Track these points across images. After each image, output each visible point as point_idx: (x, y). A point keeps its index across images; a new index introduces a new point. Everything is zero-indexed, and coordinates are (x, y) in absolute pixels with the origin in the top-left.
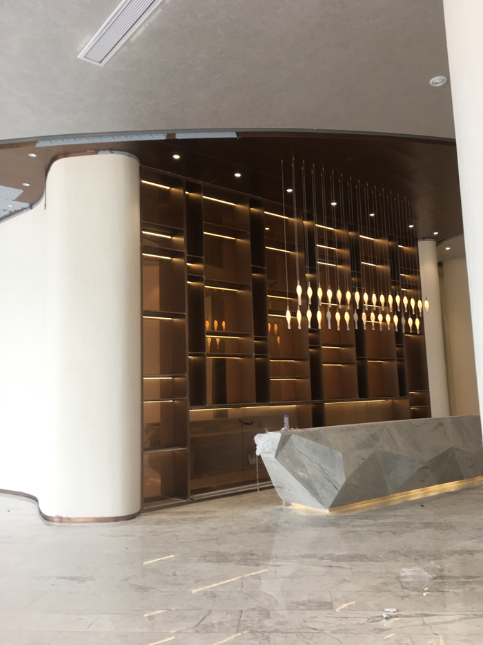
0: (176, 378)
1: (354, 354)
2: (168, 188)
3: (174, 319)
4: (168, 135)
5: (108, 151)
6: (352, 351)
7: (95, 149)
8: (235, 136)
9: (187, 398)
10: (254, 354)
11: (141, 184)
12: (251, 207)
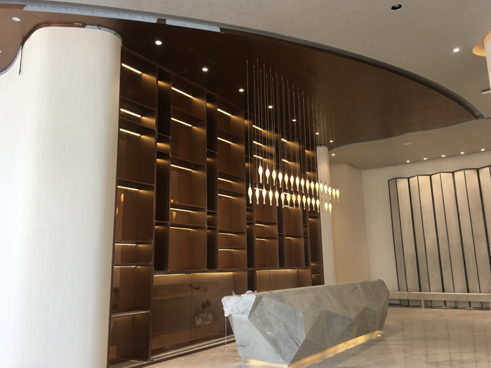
0: (139, 245)
1: (277, 231)
2: (140, 73)
3: (141, 191)
4: (159, 20)
5: (96, 27)
6: (275, 228)
7: (83, 22)
8: (219, 31)
9: (152, 263)
10: (207, 226)
11: (122, 67)
12: (208, 102)
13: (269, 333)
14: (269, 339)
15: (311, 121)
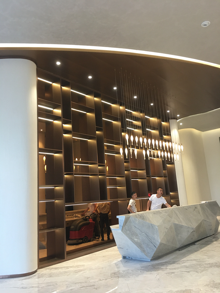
0: (56, 188)
1: (145, 174)
2: (51, 83)
3: (56, 154)
10: (98, 173)
12: (95, 97)
13: (136, 240)
14: (136, 243)
15: (164, 104)
